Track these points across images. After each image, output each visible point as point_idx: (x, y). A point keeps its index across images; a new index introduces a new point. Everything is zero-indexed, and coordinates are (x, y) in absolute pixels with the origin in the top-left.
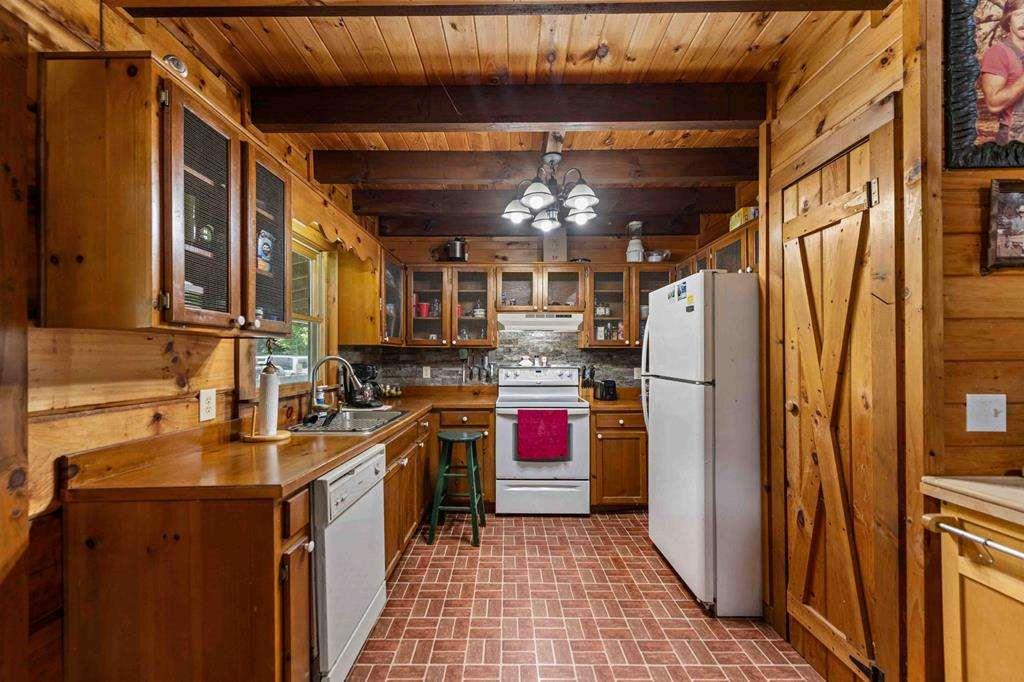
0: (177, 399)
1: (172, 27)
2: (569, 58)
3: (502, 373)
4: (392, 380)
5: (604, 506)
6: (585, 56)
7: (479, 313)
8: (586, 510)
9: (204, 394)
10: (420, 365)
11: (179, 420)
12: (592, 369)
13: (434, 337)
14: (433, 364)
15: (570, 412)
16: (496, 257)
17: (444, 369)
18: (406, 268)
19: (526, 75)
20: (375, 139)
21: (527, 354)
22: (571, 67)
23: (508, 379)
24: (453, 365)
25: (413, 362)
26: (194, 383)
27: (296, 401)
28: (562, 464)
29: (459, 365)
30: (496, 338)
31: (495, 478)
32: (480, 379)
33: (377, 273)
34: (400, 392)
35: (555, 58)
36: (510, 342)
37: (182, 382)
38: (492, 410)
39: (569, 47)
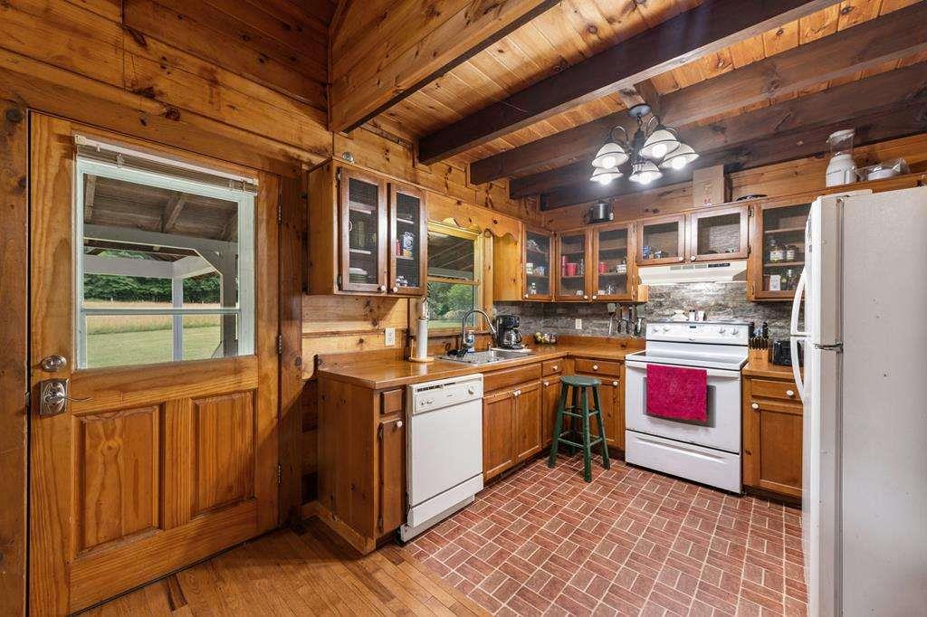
0: (372, 332)
1: (370, 128)
2: (611, 20)
3: (650, 328)
4: (551, 330)
5: (760, 489)
6: (624, 11)
7: (622, 269)
8: (737, 489)
9: (388, 330)
10: (574, 317)
11: (373, 343)
12: (765, 326)
13: (580, 293)
14: (585, 317)
15: (710, 372)
16: (647, 210)
17: (594, 321)
18: (555, 235)
19: (580, 52)
20: (500, 142)
21: (682, 308)
22: (617, 26)
23: (656, 334)
24: (603, 319)
25: (567, 315)
26: (382, 324)
27: (454, 340)
28: (701, 429)
29: (608, 319)
30: (637, 292)
31: (625, 429)
32: (628, 332)
33: (519, 245)
34: (554, 341)
35: (597, 29)
36: (661, 296)
37: (375, 323)
38: (622, 362)
39: (602, 14)
